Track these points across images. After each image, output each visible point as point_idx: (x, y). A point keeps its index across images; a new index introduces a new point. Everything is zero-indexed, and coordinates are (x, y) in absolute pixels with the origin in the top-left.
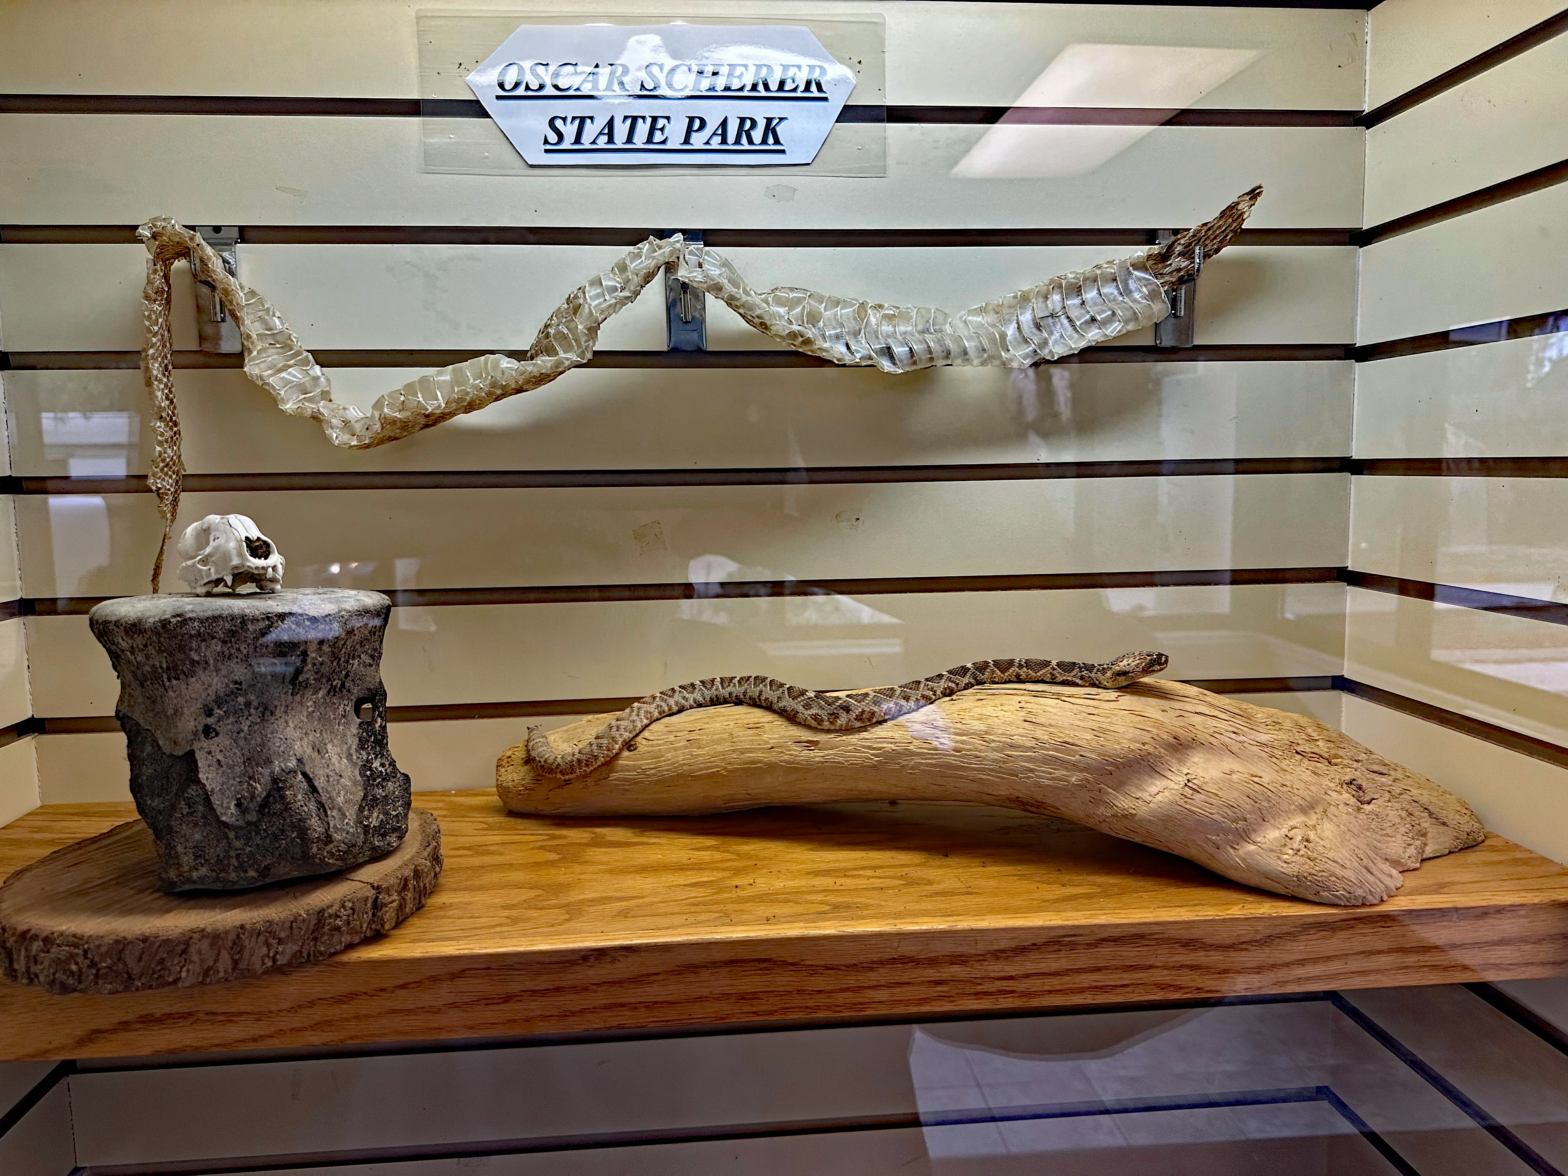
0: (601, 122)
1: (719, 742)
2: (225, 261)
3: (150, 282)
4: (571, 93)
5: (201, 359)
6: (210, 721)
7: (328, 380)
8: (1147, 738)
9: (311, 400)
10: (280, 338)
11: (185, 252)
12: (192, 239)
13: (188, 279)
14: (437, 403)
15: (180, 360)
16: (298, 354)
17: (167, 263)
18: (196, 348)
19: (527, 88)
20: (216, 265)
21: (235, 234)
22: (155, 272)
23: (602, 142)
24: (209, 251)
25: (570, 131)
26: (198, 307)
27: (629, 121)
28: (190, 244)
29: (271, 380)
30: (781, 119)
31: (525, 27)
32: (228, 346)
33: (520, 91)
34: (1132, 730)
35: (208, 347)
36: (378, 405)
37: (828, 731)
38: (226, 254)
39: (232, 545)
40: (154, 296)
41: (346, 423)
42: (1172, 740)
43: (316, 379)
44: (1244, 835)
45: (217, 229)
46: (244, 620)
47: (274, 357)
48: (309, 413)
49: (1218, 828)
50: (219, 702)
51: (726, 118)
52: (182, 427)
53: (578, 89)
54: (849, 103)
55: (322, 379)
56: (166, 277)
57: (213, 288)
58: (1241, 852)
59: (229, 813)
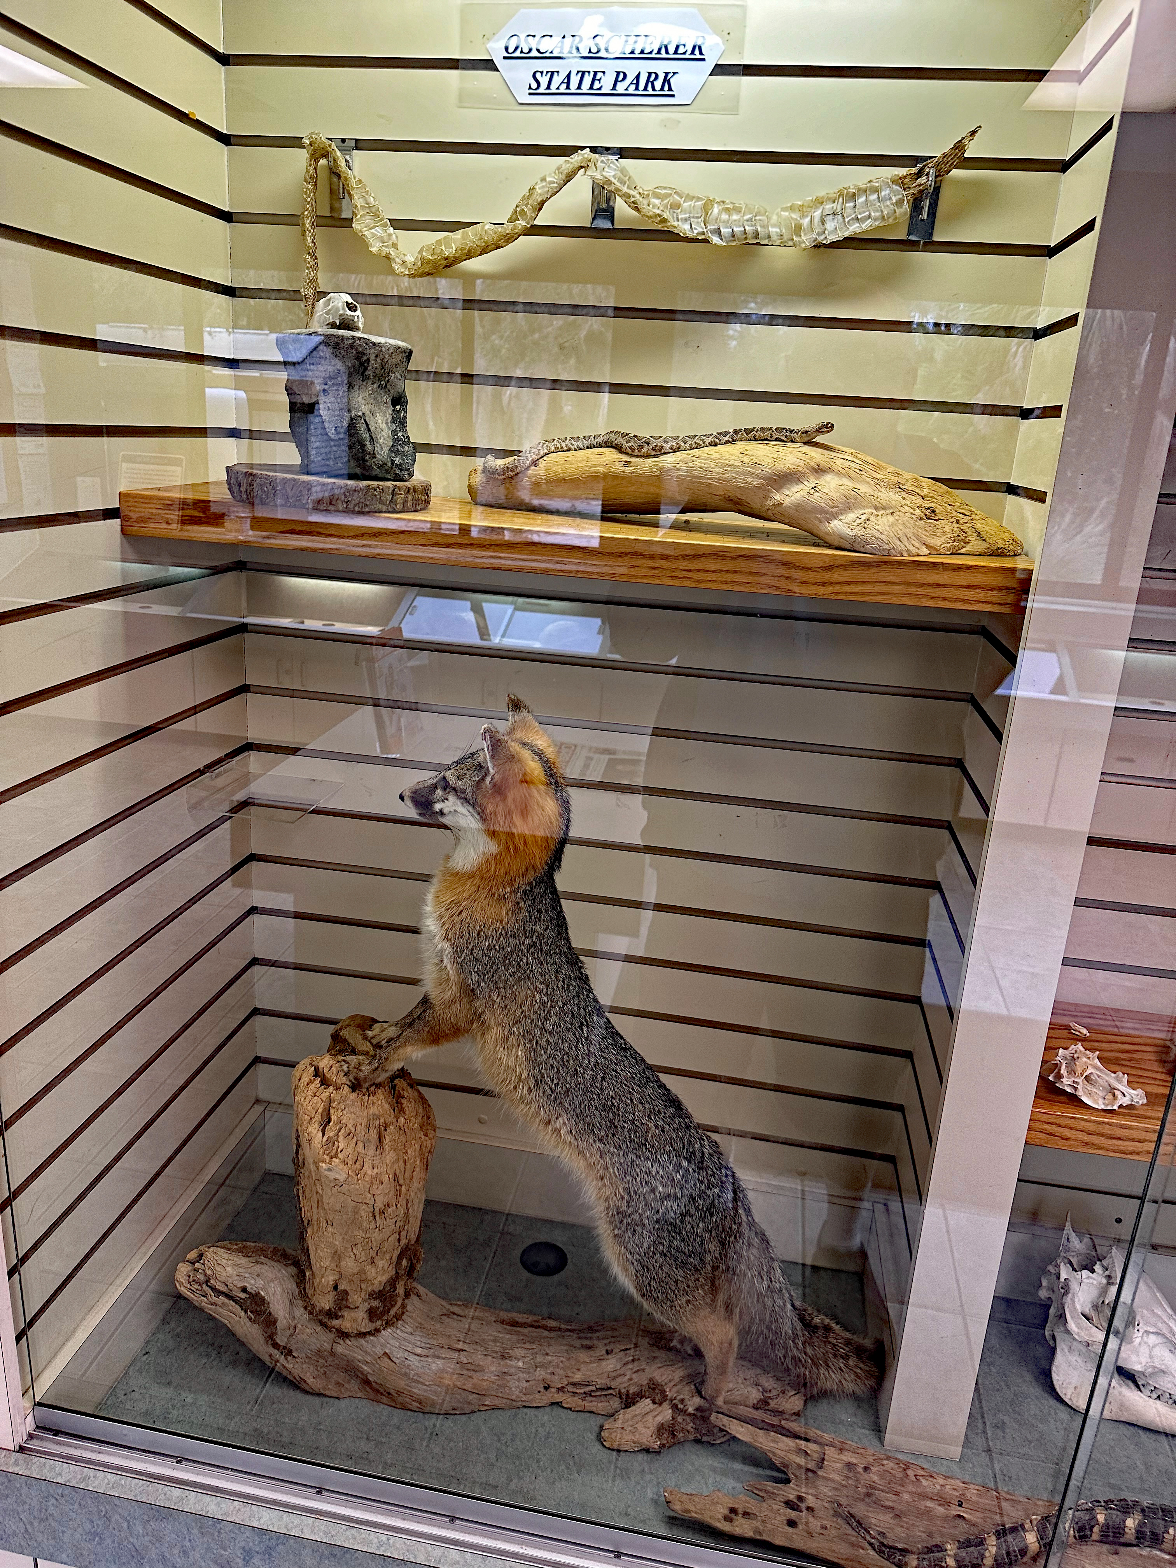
0: (563, 75)
1: (580, 462)
2: (347, 161)
3: (308, 171)
4: (547, 55)
5: (329, 222)
6: (326, 387)
7: (397, 237)
8: (802, 463)
9: (386, 247)
10: (373, 210)
11: (326, 155)
12: (330, 146)
13: (327, 172)
14: (450, 251)
15: (321, 221)
16: (382, 220)
17: (316, 160)
18: (328, 214)
19: (522, 52)
20: (342, 163)
21: (353, 144)
22: (310, 165)
23: (563, 89)
24: (339, 153)
25: (544, 81)
26: (331, 190)
27: (580, 74)
28: (330, 150)
29: (366, 233)
30: (674, 73)
31: (522, 10)
32: (345, 215)
33: (518, 54)
34: (795, 459)
35: (336, 215)
36: (420, 252)
37: (638, 456)
38: (347, 157)
39: (340, 304)
40: (309, 180)
41: (404, 262)
42: (816, 467)
43: (390, 235)
44: (835, 516)
45: (343, 141)
46: (343, 338)
47: (368, 220)
48: (384, 254)
49: (822, 511)
50: (330, 378)
51: (639, 73)
52: (319, 261)
53: (551, 52)
54: (719, 63)
55: (394, 236)
56: (315, 169)
57: (339, 176)
58: (832, 525)
59: (332, 432)
